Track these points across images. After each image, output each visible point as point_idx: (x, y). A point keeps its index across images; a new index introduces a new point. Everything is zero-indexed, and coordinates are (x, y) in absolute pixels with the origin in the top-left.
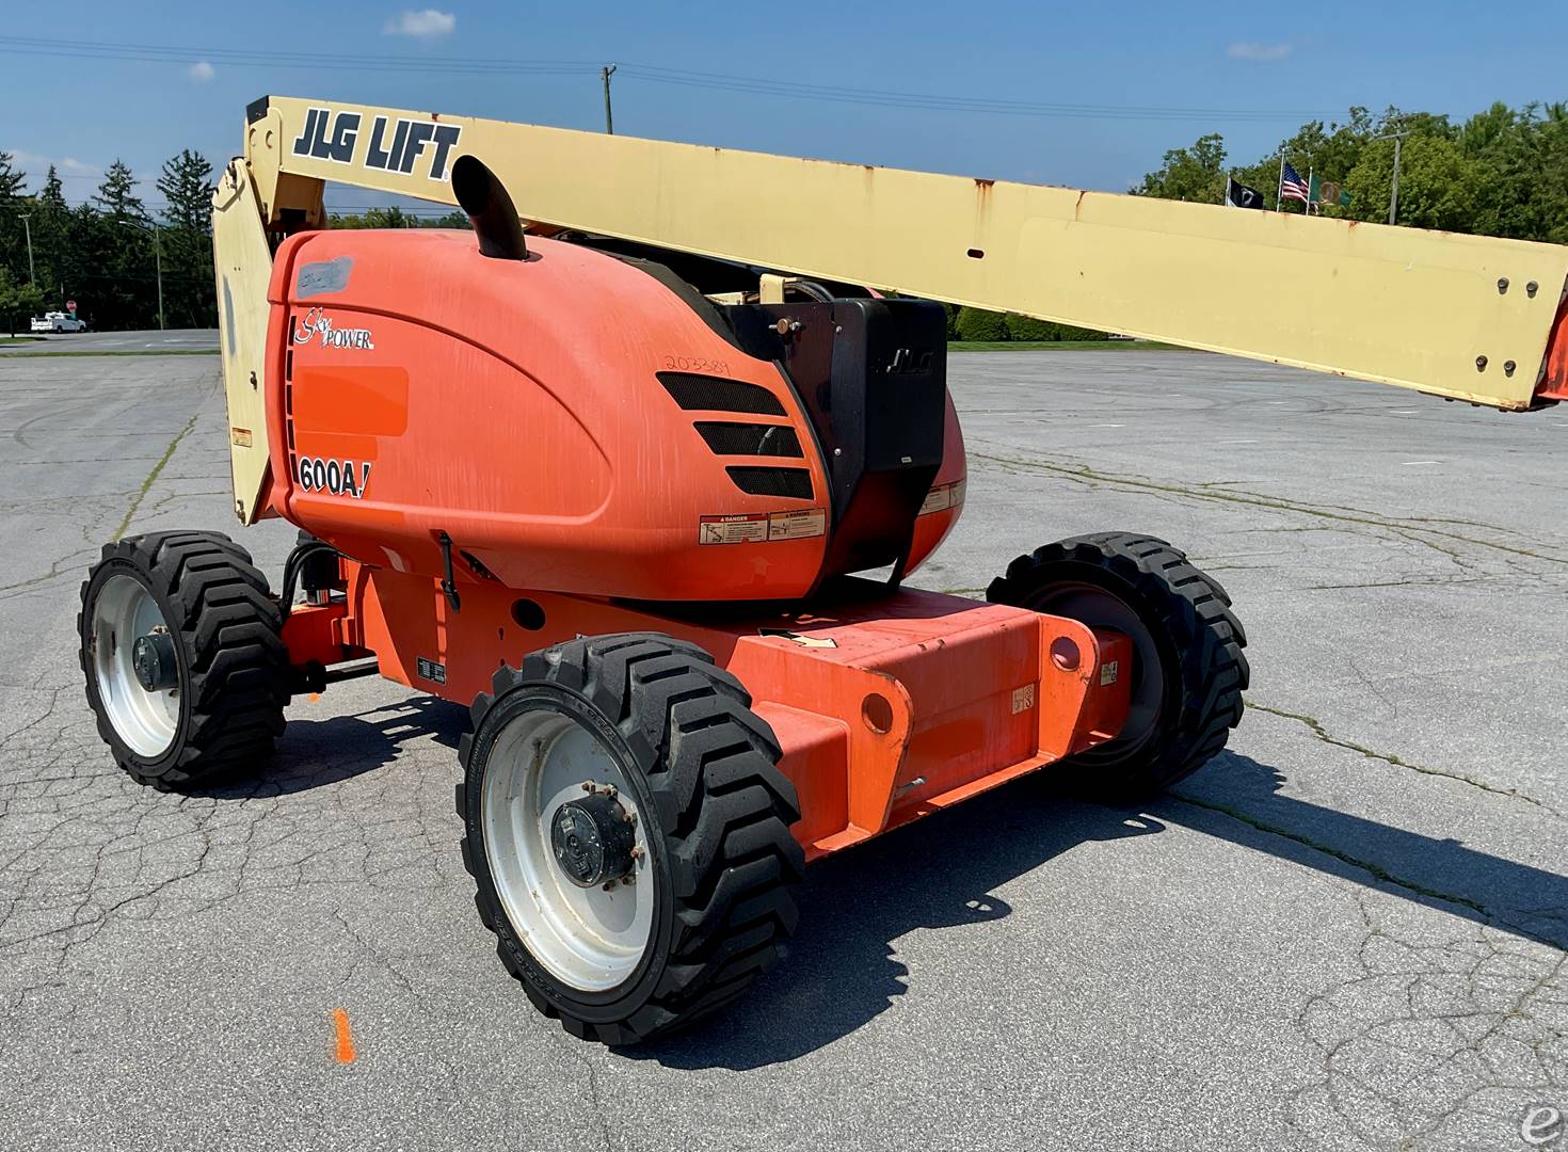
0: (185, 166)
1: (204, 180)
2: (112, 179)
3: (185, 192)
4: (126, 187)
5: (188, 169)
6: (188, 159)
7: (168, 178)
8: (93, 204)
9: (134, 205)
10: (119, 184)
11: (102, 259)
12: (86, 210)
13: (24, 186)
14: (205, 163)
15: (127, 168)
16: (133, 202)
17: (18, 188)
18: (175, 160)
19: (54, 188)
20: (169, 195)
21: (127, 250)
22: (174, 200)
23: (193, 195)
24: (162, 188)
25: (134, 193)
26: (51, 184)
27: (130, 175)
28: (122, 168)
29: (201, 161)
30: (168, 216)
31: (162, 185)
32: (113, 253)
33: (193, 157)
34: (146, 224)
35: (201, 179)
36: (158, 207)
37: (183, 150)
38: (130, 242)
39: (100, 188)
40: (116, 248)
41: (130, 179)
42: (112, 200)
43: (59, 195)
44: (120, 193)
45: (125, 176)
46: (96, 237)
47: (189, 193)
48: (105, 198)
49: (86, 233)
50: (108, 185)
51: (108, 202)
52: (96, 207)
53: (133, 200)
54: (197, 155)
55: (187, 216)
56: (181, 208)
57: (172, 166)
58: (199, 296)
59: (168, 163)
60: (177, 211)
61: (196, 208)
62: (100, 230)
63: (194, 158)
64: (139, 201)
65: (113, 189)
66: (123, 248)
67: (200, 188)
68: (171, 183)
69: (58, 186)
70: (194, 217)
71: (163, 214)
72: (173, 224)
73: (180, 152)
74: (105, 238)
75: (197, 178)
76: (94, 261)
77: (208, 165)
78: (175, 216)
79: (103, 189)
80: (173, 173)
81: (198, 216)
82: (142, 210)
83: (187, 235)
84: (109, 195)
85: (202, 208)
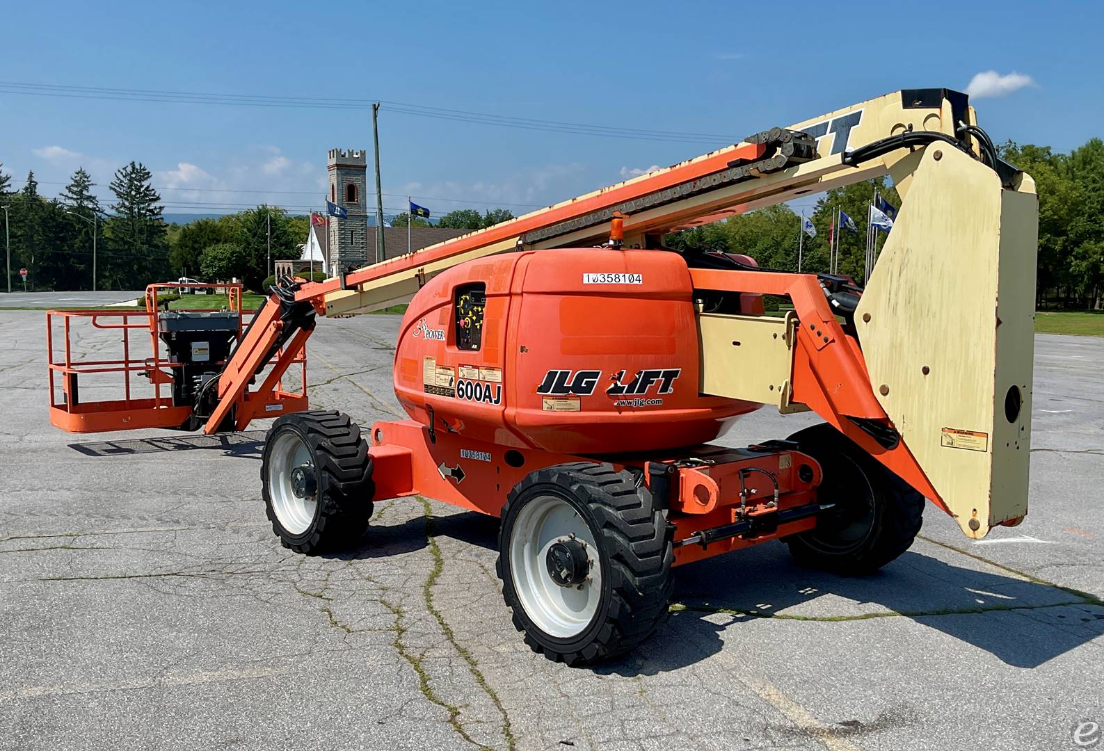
0: (132, 173)
1: (146, 184)
2: (76, 181)
3: (130, 192)
4: (86, 188)
5: (133, 176)
6: (134, 168)
7: (118, 182)
8: (61, 199)
9: (91, 201)
10: (81, 184)
11: (63, 240)
12: (55, 204)
13: (9, 185)
14: (146, 171)
15: (87, 174)
16: (90, 198)
17: (5, 186)
18: (124, 169)
19: (32, 186)
20: (119, 195)
21: (83, 233)
22: (121, 197)
23: (136, 194)
24: (113, 189)
25: (92, 192)
26: (30, 184)
27: (89, 179)
28: (84, 174)
29: (144, 170)
30: (117, 209)
31: (113, 187)
32: (73, 234)
33: (137, 167)
34: (99, 214)
35: (143, 183)
36: (109, 203)
37: (131, 162)
38: (85, 227)
39: (67, 188)
40: (75, 231)
41: (89, 181)
42: (75, 197)
43: (35, 192)
44: (81, 191)
45: (86, 179)
46: (61, 222)
47: (133, 193)
48: (70, 195)
49: (54, 220)
50: (72, 185)
51: (72, 198)
52: (63, 201)
53: (90, 197)
54: (141, 165)
55: (131, 209)
56: (127, 203)
57: (122, 173)
58: (135, 267)
59: (119, 171)
60: (124, 205)
61: (138, 203)
62: (64, 218)
63: (139, 168)
64: (94, 198)
65: (76, 189)
66: (80, 231)
67: (142, 189)
68: (120, 185)
69: (35, 186)
70: (136, 210)
71: (113, 207)
72: (119, 215)
73: (128, 163)
74: (67, 224)
75: (140, 182)
76: (57, 240)
77: (149, 173)
78: (122, 209)
79: (69, 188)
80: (122, 178)
81: (139, 209)
82: (97, 205)
83: (130, 223)
84: (72, 193)
85: (143, 203)
